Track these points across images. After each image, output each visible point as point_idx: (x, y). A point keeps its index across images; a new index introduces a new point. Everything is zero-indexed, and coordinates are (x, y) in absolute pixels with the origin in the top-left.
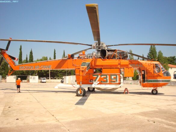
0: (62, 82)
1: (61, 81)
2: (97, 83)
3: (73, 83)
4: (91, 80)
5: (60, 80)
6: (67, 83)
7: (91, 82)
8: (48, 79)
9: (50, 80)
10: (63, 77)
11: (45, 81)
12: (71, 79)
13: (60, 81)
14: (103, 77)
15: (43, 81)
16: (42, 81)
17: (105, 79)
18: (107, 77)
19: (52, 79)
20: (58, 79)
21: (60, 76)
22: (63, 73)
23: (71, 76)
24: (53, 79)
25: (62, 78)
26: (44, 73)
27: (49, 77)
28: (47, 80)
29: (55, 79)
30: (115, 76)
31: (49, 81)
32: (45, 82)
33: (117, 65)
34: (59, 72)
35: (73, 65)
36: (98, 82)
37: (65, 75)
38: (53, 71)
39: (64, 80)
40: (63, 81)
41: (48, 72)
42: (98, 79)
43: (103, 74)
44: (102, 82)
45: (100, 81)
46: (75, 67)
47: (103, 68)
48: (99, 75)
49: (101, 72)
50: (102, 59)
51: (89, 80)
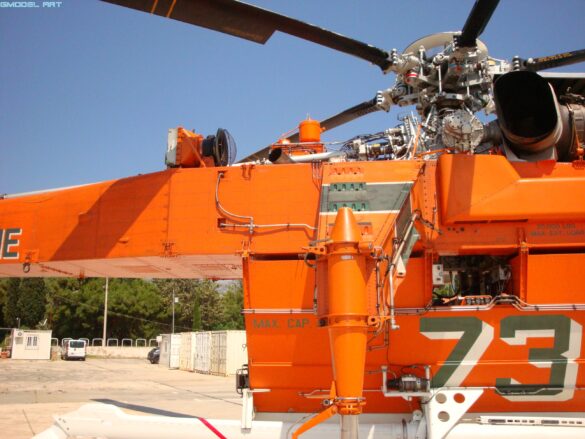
0: (154, 359)
1: (151, 354)
2: (459, 398)
3: (199, 368)
4: (406, 370)
5: (145, 351)
6: (174, 364)
7: (407, 396)
8: (98, 343)
9: (105, 349)
10: (159, 339)
11: (83, 355)
12: (194, 351)
13: (146, 356)
14: (520, 338)
15: (72, 352)
16: (70, 355)
18: (561, 343)
19: (112, 344)
20: (141, 344)
21: (148, 333)
22: (160, 320)
23: (193, 335)
24: (120, 345)
25: (155, 343)
26: (84, 322)
27: (102, 337)
28: (93, 350)
29: (127, 344)
31: (101, 354)
32: (82, 359)
34: (143, 316)
35: (222, 220)
36: (473, 395)
37: (168, 330)
38: (118, 314)
39: (162, 352)
40: (158, 357)
41: (99, 318)
42: (469, 362)
43: (531, 307)
44: (507, 389)
45: (494, 382)
46: (246, 239)
47: (533, 251)
48: (489, 322)
49: (505, 295)
50: (516, 159)
51: (384, 368)
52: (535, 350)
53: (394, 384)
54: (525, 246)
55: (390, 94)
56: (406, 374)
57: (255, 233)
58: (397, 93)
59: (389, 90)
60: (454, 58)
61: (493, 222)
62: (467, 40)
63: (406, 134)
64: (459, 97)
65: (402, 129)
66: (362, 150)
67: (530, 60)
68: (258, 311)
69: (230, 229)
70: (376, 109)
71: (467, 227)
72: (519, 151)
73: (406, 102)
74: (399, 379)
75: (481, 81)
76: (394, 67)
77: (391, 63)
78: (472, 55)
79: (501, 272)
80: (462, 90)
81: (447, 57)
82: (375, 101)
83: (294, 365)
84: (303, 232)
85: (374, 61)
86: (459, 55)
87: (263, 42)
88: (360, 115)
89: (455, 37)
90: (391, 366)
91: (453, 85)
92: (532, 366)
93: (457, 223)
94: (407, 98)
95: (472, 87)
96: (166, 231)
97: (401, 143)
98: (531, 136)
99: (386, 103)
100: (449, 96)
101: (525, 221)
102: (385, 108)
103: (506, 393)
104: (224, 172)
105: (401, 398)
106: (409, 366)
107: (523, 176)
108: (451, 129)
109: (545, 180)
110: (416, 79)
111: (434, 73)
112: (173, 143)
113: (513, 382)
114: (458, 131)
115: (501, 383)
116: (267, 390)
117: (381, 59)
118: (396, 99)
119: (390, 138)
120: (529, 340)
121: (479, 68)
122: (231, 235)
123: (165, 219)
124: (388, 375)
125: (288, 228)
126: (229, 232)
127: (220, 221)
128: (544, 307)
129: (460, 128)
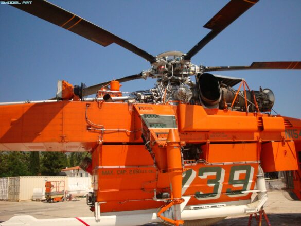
4: (164, 190)
7: (165, 200)
14: (205, 176)
17: (213, 185)
18: (218, 177)
30: (244, 172)
33: (251, 132)
35: (89, 126)
36: (187, 199)
42: (187, 186)
43: (209, 164)
44: (199, 195)
45: (194, 193)
46: (100, 135)
47: (212, 143)
48: (195, 170)
49: (200, 159)
50: (205, 107)
51: (155, 190)
52: (210, 180)
53: (159, 196)
54: (209, 141)
55: (150, 73)
56: (164, 192)
57: (105, 133)
58: (152, 73)
59: (149, 71)
60: (181, 63)
61: (198, 131)
62: (188, 57)
63: (159, 92)
64: (180, 78)
65: (157, 89)
66: (143, 97)
67: (207, 68)
68: (105, 167)
69: (93, 131)
70: (141, 78)
71: (188, 133)
72: (206, 104)
73: (155, 77)
74: (162, 193)
75: (188, 73)
76: (156, 63)
77: (155, 61)
78: (188, 63)
79: (198, 150)
80: (181, 76)
81: (177, 62)
82: (141, 74)
83: (120, 190)
84: (125, 133)
85: (148, 60)
86: (182, 62)
87: (105, 46)
88: (132, 79)
89: (183, 55)
90: (158, 189)
91: (177, 73)
92: (208, 186)
93: (185, 131)
94: (156, 75)
95: (184, 75)
96: (62, 131)
97: (157, 96)
98: (211, 99)
99: (146, 76)
100: (176, 78)
101: (208, 131)
102: (145, 78)
103: (198, 197)
104: (89, 104)
105: (163, 201)
106: (165, 189)
107: (209, 114)
108: (182, 93)
109: (215, 116)
110: (164, 69)
111: (170, 67)
112: (60, 88)
113: (201, 193)
114: (184, 94)
115: (197, 193)
116: (105, 202)
117: (152, 59)
118: (151, 75)
119: (153, 93)
120: (208, 176)
121: (188, 67)
122: (93, 133)
123: (61, 125)
124: (157, 192)
125: (119, 131)
126: (92, 132)
127: (88, 127)
128: (214, 164)
129: (186, 93)
